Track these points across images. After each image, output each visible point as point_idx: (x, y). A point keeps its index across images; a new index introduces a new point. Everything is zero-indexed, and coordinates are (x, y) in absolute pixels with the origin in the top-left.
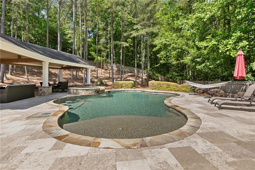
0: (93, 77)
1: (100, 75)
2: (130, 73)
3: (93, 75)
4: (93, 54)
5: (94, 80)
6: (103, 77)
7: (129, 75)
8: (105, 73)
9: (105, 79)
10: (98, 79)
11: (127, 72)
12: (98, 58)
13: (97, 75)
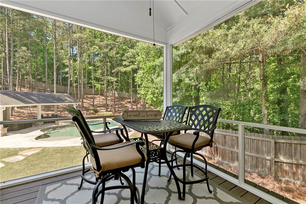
1: (98, 103)
6: (100, 105)
8: (104, 100)
9: (102, 107)
10: (95, 107)
11: (128, 99)
12: (98, 86)
13: (93, 103)
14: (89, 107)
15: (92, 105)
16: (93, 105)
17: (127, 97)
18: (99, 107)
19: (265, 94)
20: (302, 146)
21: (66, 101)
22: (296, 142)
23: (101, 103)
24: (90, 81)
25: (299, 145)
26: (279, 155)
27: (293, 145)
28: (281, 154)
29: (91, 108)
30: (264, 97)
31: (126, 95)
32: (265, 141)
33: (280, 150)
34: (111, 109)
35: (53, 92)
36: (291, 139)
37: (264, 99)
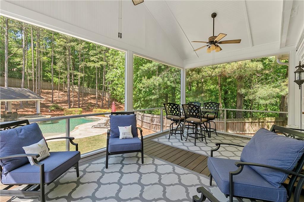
0: (47, 102)
1: (58, 98)
2: (93, 95)
3: (49, 99)
4: (49, 76)
5: (48, 104)
6: (60, 101)
7: (91, 98)
8: (64, 96)
9: (63, 103)
10: (54, 103)
11: (91, 94)
12: (56, 80)
13: (53, 99)
14: (48, 103)
15: (50, 101)
16: (52, 102)
17: (90, 93)
18: (59, 103)
19: (221, 95)
20: (238, 123)
21: (29, 97)
22: (236, 122)
23: (61, 99)
24: (45, 74)
25: (237, 123)
26: (228, 130)
27: (235, 123)
28: (229, 129)
29: (50, 104)
30: (221, 97)
31: (89, 90)
32: (221, 122)
33: (228, 127)
34: (74, 105)
35: (4, 86)
36: (233, 120)
37: (220, 98)
